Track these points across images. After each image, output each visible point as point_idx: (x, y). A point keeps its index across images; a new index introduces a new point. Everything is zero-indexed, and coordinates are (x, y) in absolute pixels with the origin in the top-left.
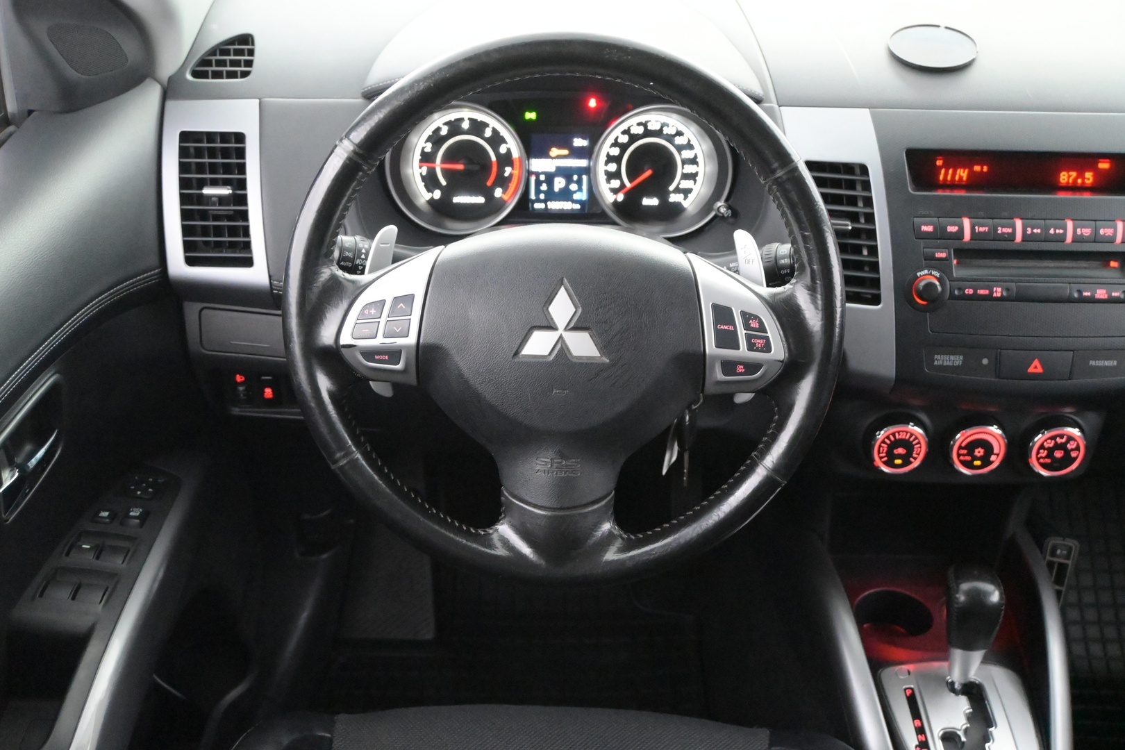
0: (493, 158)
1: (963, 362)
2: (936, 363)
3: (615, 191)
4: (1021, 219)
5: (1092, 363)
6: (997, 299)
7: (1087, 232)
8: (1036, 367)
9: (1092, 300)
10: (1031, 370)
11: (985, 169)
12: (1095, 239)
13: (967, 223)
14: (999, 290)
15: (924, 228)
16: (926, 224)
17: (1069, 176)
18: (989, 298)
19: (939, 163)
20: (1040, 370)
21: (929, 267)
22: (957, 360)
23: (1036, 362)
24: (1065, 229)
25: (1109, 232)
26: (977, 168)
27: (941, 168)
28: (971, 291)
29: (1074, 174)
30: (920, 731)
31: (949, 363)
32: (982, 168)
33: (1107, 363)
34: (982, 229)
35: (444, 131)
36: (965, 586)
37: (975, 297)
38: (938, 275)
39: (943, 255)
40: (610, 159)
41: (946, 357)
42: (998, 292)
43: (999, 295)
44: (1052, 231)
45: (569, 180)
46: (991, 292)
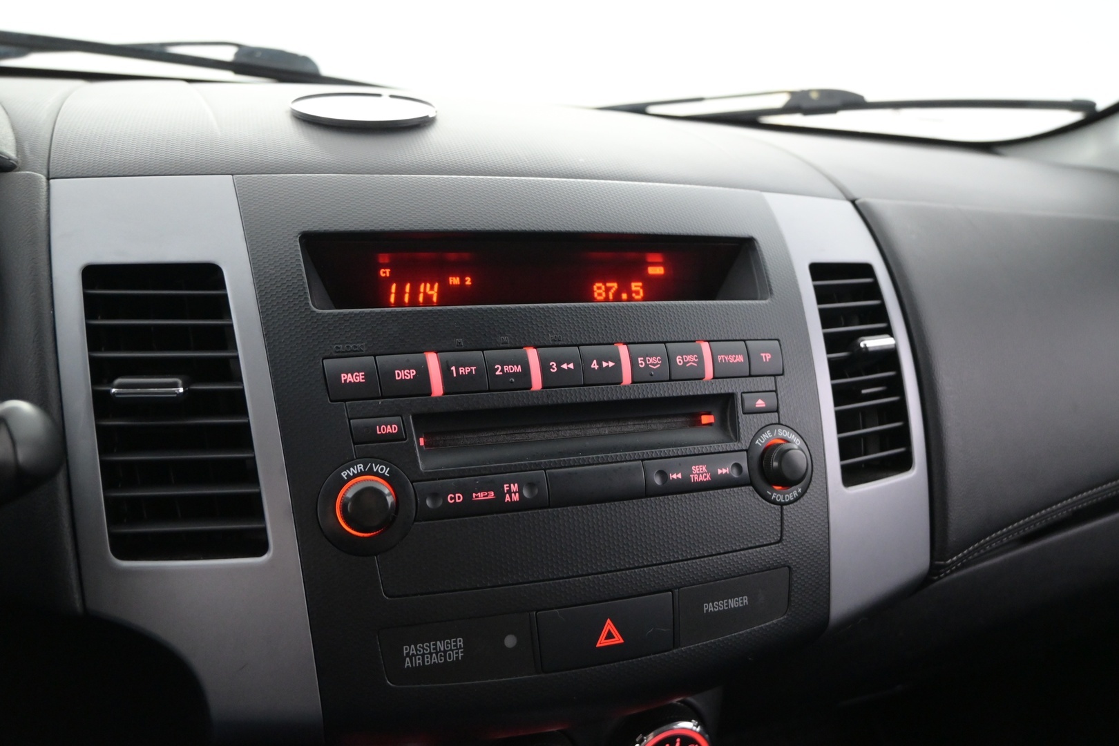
1: (466, 648)
2: (408, 663)
4: (536, 347)
5: (709, 607)
6: (513, 507)
7: (655, 362)
8: (610, 636)
9: (688, 488)
10: (602, 642)
11: (468, 281)
12: (672, 373)
13: (432, 360)
14: (515, 487)
15: (347, 378)
16: (351, 371)
17: (608, 290)
18: (498, 506)
19: (385, 273)
20: (618, 639)
21: (365, 457)
22: (451, 649)
23: (609, 626)
24: (617, 361)
25: (691, 359)
26: (455, 281)
27: (388, 281)
28: (459, 498)
29: (614, 285)
31: (436, 659)
32: (463, 281)
33: (733, 603)
34: (464, 371)
37: (470, 509)
38: (386, 472)
39: (391, 429)
41: (428, 647)
42: (513, 492)
43: (516, 498)
44: (595, 365)
46: (500, 494)
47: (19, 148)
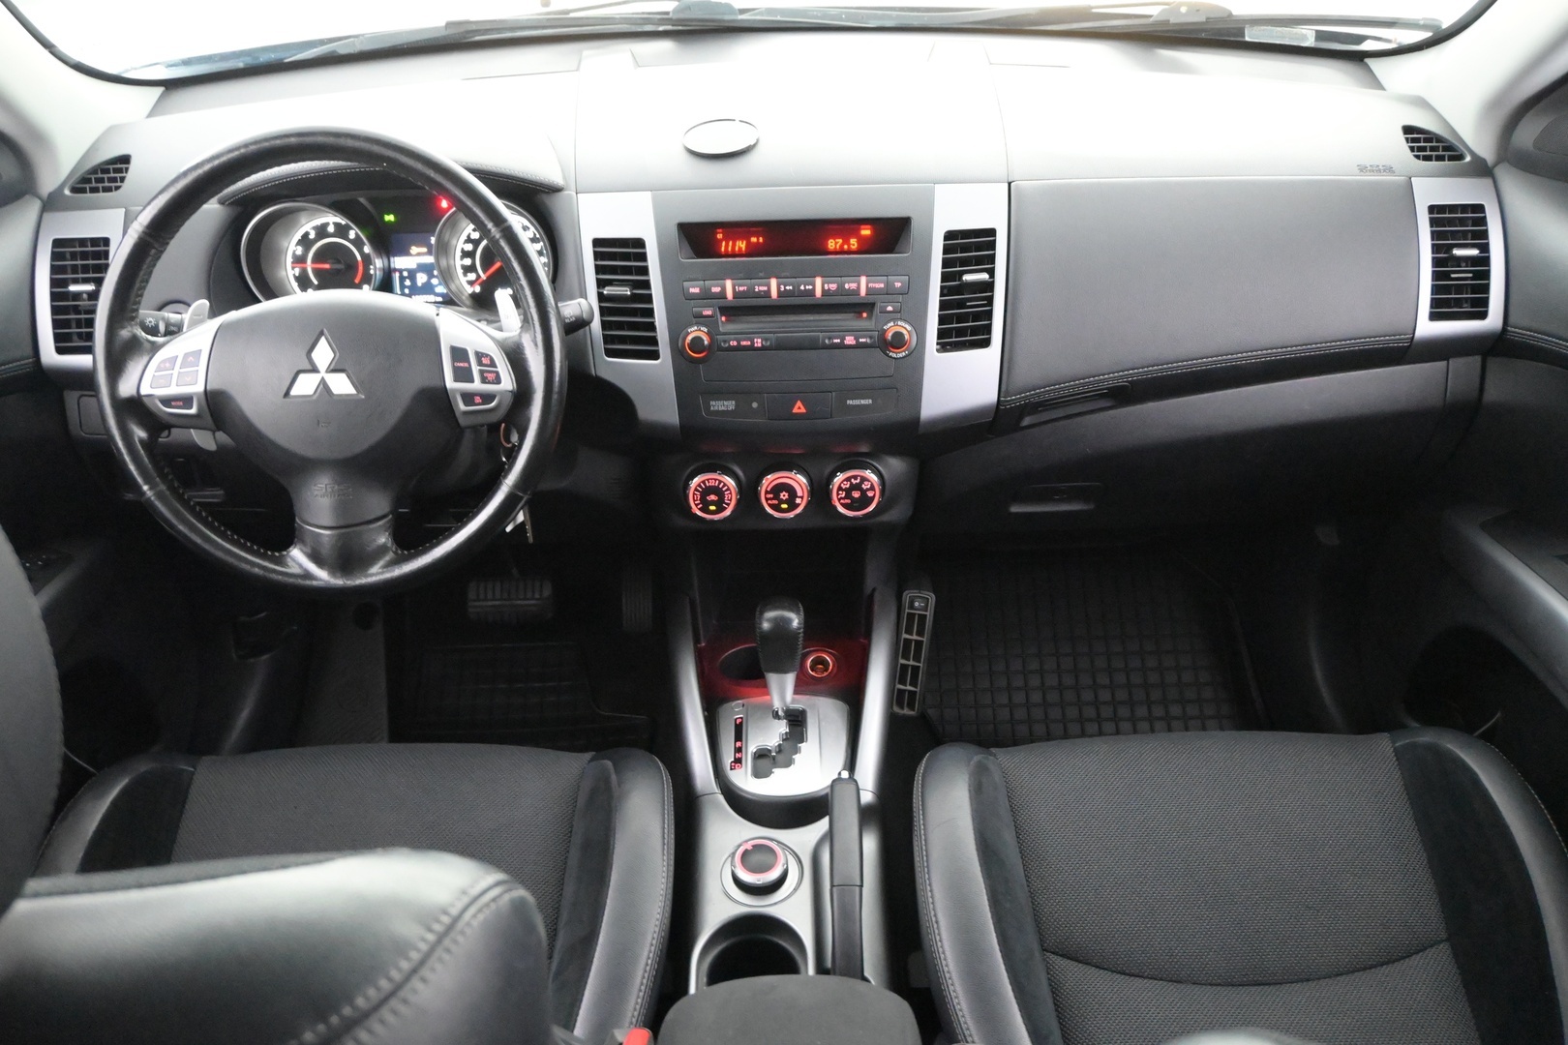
0: (359, 258)
1: (736, 406)
2: (712, 408)
3: (471, 283)
4: (779, 278)
5: (849, 402)
6: (758, 349)
7: (833, 287)
8: (799, 408)
9: (842, 346)
10: (795, 410)
11: (761, 240)
12: (841, 291)
13: (729, 284)
14: (760, 340)
15: (692, 290)
16: (693, 287)
17: (836, 243)
18: (752, 348)
19: (720, 236)
20: (803, 410)
21: (697, 324)
22: (730, 405)
23: (799, 404)
24: (814, 286)
25: (853, 286)
26: (754, 240)
27: (721, 241)
28: (735, 343)
29: (840, 241)
30: (739, 750)
31: (723, 408)
32: (758, 239)
33: (863, 402)
34: (741, 289)
35: (312, 236)
36: (771, 614)
37: (739, 348)
38: (706, 330)
39: (708, 312)
40: (465, 254)
41: (720, 403)
42: (758, 342)
43: (760, 345)
44: (802, 288)
45: (431, 276)
46: (753, 343)
47: (564, 178)
